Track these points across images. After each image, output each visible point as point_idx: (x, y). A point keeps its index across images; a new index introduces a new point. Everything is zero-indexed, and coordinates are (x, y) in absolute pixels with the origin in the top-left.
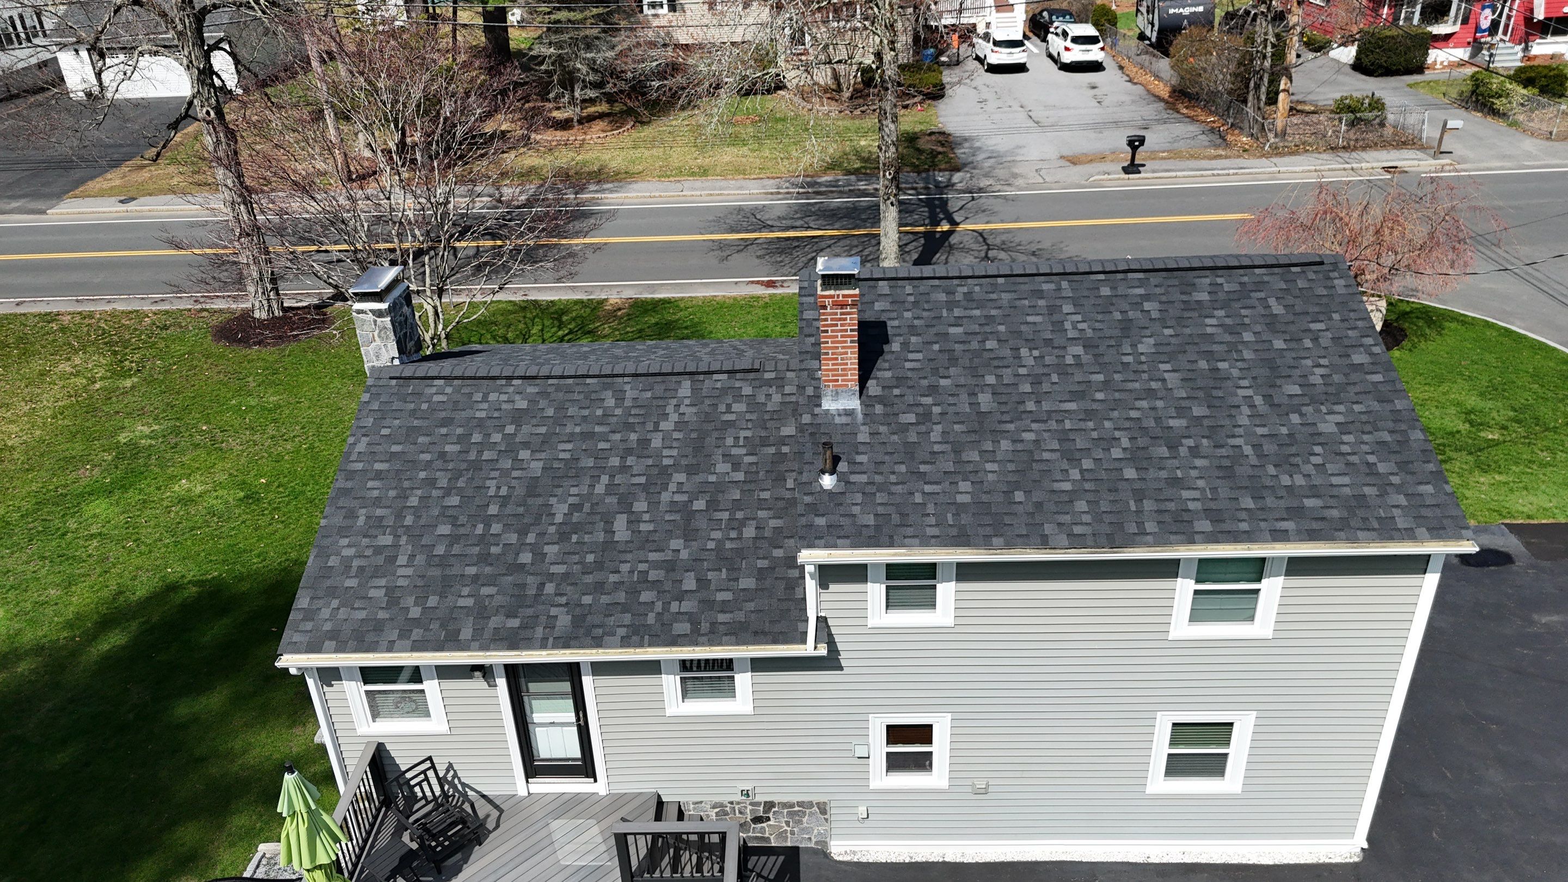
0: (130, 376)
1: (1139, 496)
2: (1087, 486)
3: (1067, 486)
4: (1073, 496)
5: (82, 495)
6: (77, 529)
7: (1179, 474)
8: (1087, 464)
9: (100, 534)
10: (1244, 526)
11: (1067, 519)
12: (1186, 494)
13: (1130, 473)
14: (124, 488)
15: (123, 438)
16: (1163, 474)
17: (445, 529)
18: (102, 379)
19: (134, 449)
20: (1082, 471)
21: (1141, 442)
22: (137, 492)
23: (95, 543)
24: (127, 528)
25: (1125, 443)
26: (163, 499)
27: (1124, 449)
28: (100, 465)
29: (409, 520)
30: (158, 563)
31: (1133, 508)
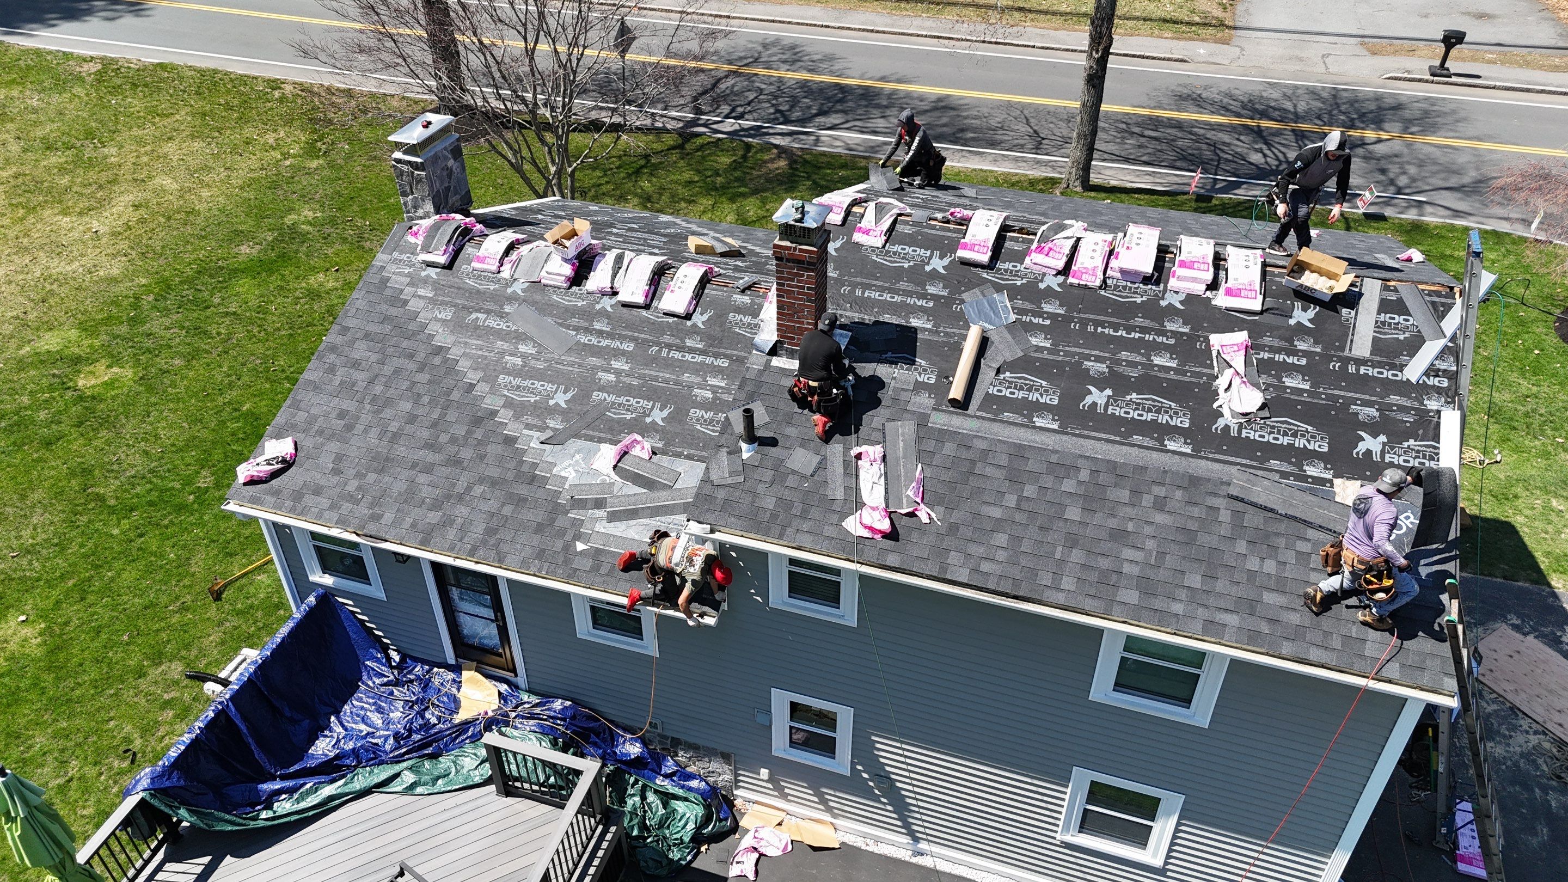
0: (318, 157)
1: (1072, 542)
2: (1019, 517)
3: (996, 513)
4: (998, 525)
5: (236, 271)
6: (219, 304)
7: (1130, 527)
8: (1030, 491)
9: (234, 313)
10: (1178, 608)
11: (980, 550)
12: (1128, 553)
13: (1073, 513)
14: (271, 272)
15: (289, 219)
16: (1113, 523)
17: (406, 406)
18: (295, 156)
19: (293, 233)
20: (1021, 498)
21: (1102, 478)
22: (280, 277)
23: (227, 321)
24: (258, 313)
25: (1084, 475)
26: (296, 289)
27: (1080, 483)
28: (261, 244)
29: (378, 389)
30: (268, 353)
31: (1058, 556)
